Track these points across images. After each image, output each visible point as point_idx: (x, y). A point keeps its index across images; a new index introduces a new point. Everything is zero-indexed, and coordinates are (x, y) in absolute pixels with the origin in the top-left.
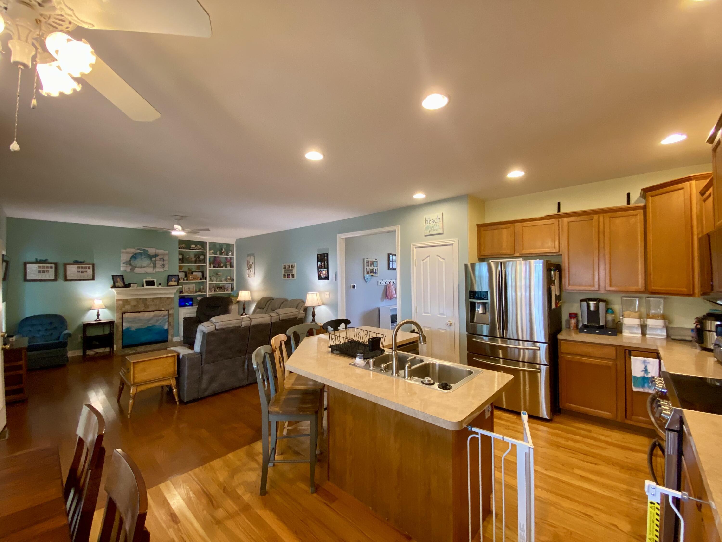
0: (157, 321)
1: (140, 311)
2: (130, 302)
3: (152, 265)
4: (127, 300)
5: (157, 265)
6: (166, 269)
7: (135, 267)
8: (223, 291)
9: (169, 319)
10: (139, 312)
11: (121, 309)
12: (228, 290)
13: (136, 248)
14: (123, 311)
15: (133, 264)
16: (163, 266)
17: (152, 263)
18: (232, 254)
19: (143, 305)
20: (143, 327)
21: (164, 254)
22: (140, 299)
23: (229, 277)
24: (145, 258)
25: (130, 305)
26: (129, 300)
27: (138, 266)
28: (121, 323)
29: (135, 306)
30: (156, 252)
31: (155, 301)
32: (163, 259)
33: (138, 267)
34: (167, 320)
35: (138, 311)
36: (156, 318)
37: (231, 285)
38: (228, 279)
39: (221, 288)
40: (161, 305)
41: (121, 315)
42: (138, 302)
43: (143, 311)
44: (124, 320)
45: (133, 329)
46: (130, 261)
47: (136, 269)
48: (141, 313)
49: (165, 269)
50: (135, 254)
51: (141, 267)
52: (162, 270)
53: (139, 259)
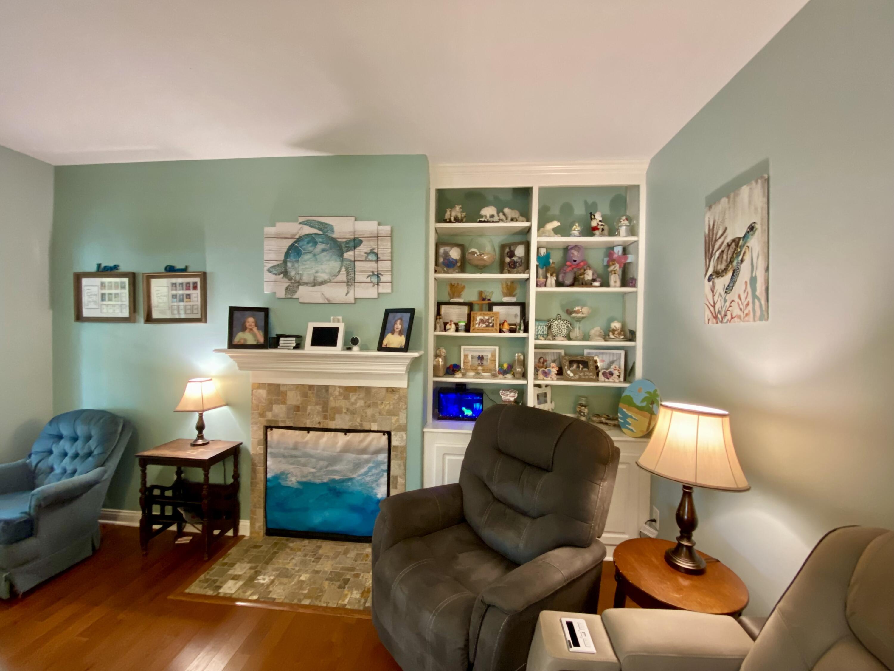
0: (357, 465)
1: (309, 425)
2: (284, 394)
3: (343, 276)
4: (278, 385)
5: (359, 277)
6: (385, 288)
7: (300, 283)
8: (591, 375)
9: (392, 463)
10: (308, 430)
11: (262, 415)
12: (611, 374)
13: (301, 220)
14: (268, 421)
15: (293, 273)
16: (375, 280)
17: (343, 269)
18: (633, 231)
19: (319, 408)
20: (318, 481)
21: (378, 237)
22: (311, 387)
23: (616, 325)
24: (323, 250)
25: (284, 403)
26: (282, 389)
27: (305, 279)
28: (262, 458)
29: (297, 408)
30: (354, 232)
31: (353, 398)
32: (377, 255)
33: (306, 284)
34: (385, 467)
35: (302, 426)
36: (351, 456)
37: (622, 353)
38: (613, 331)
39: (585, 364)
40: (370, 412)
41: (261, 433)
42: (305, 395)
43: (317, 426)
44: (269, 450)
45: (293, 481)
46: (285, 262)
47: (300, 287)
48: (311, 433)
49: (381, 291)
50: (298, 240)
51: (315, 283)
52: (371, 292)
53: (309, 256)
